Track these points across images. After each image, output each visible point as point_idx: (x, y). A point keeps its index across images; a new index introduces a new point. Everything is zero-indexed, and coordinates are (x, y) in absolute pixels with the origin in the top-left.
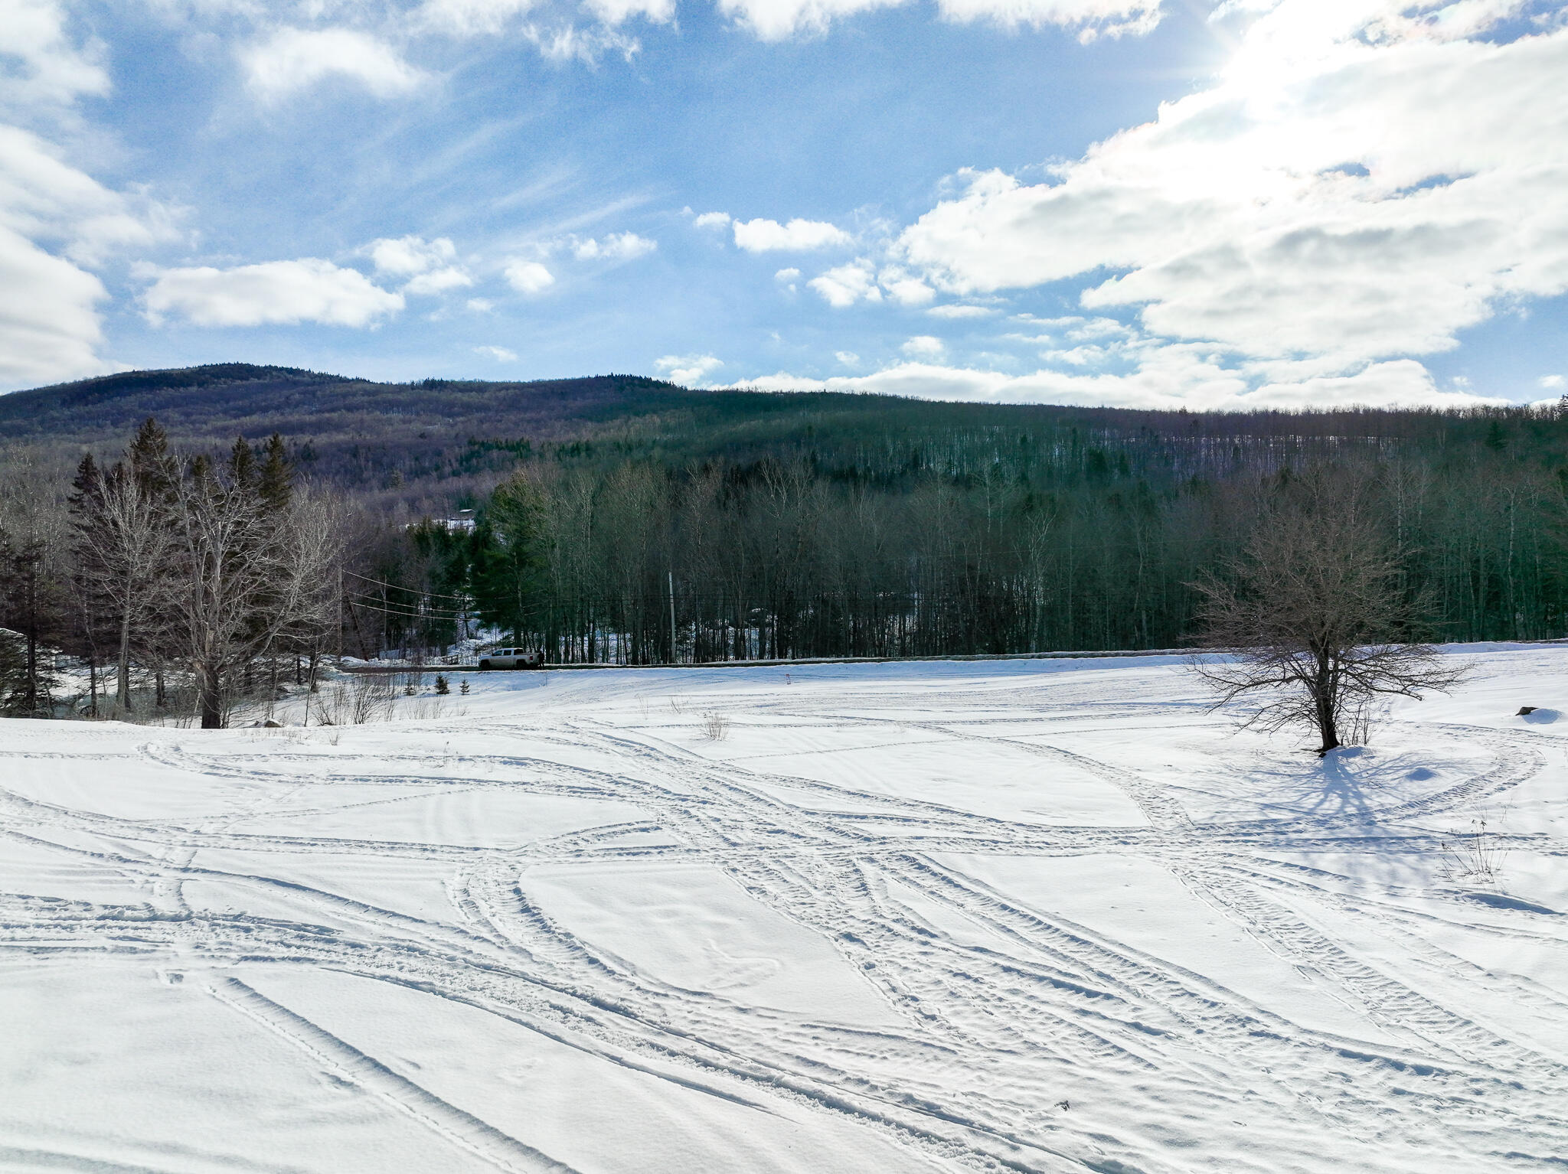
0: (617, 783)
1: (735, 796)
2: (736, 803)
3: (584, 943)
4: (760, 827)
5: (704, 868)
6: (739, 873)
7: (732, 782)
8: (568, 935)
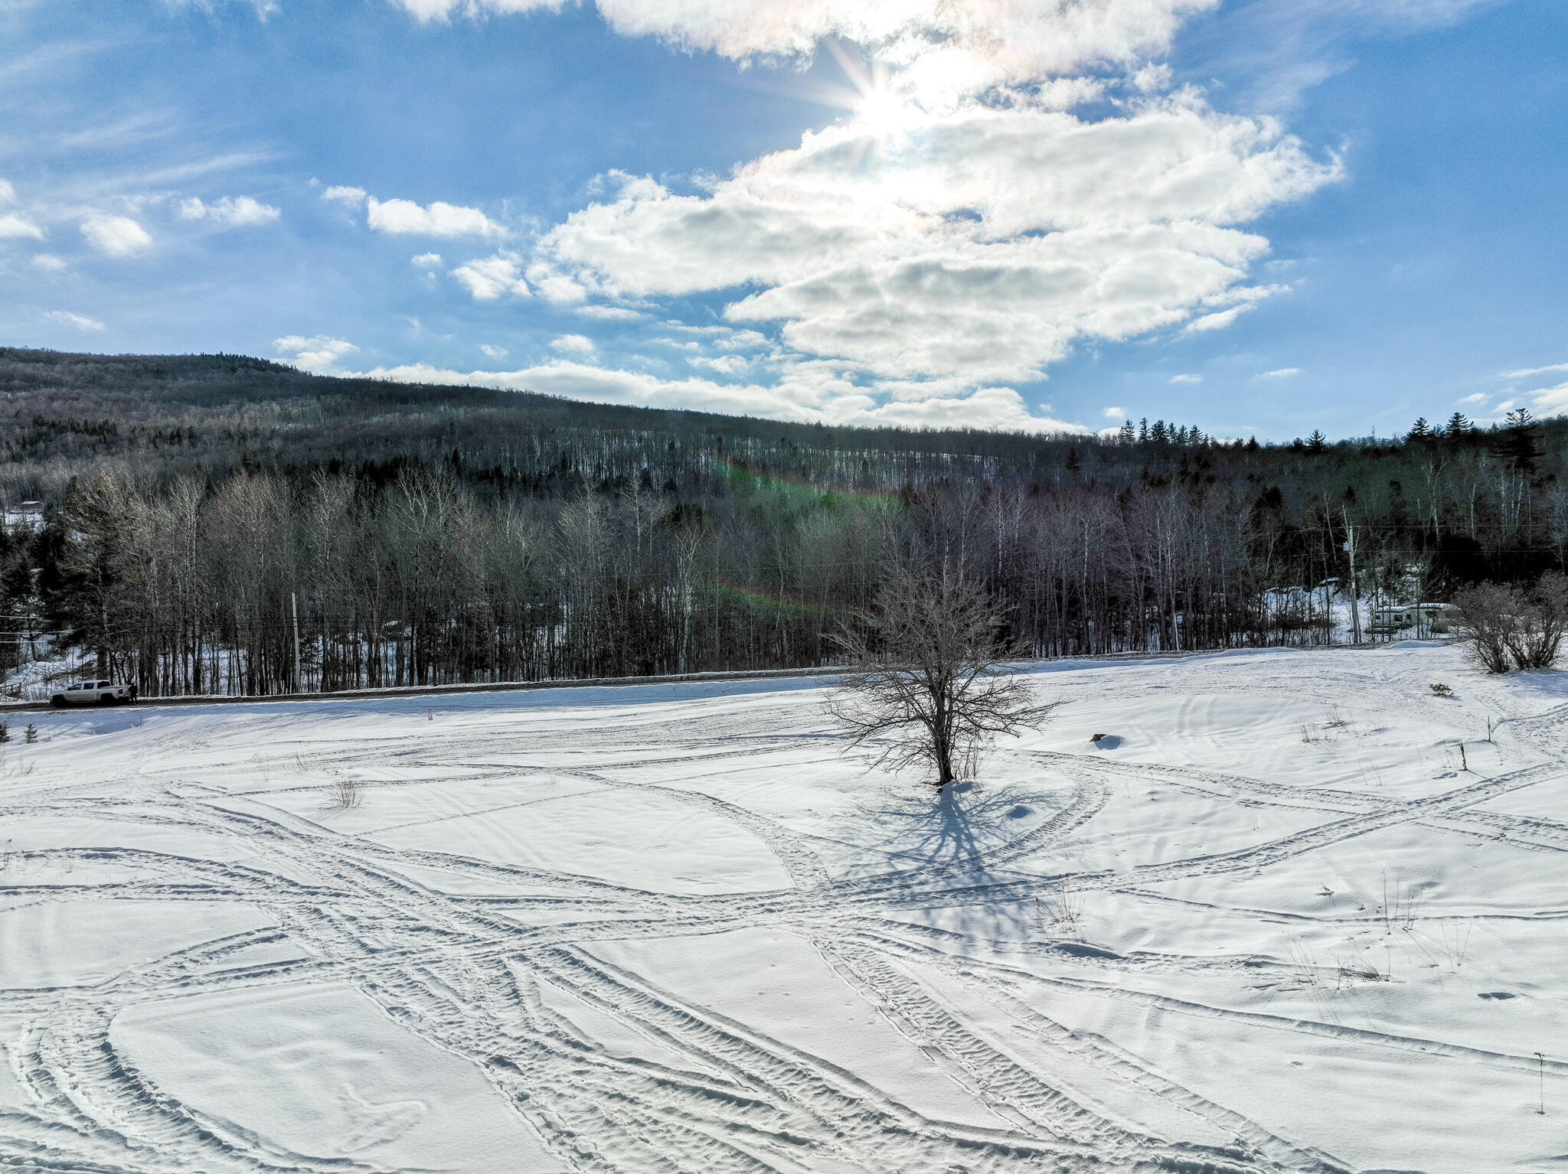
0: (232, 875)
1: (373, 884)
2: (373, 892)
3: (193, 1112)
4: (401, 923)
5: (338, 988)
6: (379, 990)
7: (368, 864)
8: (174, 1103)
